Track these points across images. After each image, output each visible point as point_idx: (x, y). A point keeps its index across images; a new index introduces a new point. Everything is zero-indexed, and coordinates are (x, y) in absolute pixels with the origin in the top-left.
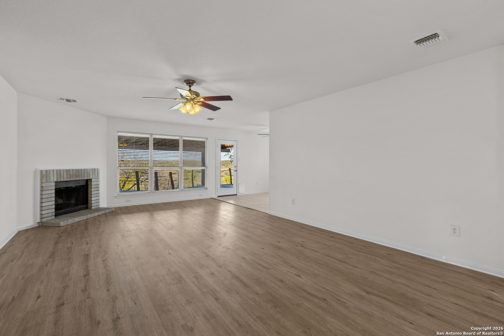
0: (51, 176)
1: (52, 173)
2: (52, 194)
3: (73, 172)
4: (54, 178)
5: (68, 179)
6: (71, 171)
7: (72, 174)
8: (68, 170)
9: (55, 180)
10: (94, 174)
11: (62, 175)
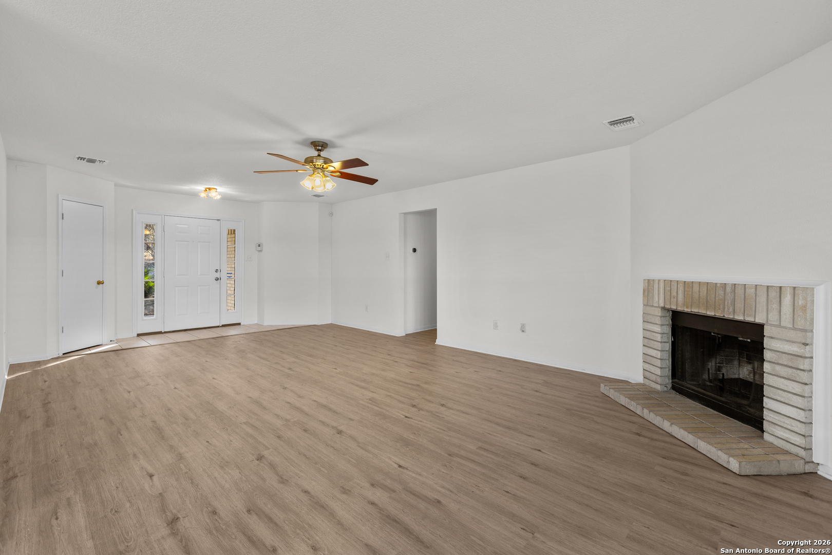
0: (654, 294)
1: (656, 286)
2: (657, 335)
3: (699, 292)
4: (659, 300)
5: (687, 307)
6: (696, 288)
7: (696, 296)
8: (688, 283)
9: (662, 305)
10: (775, 306)
11: (674, 294)
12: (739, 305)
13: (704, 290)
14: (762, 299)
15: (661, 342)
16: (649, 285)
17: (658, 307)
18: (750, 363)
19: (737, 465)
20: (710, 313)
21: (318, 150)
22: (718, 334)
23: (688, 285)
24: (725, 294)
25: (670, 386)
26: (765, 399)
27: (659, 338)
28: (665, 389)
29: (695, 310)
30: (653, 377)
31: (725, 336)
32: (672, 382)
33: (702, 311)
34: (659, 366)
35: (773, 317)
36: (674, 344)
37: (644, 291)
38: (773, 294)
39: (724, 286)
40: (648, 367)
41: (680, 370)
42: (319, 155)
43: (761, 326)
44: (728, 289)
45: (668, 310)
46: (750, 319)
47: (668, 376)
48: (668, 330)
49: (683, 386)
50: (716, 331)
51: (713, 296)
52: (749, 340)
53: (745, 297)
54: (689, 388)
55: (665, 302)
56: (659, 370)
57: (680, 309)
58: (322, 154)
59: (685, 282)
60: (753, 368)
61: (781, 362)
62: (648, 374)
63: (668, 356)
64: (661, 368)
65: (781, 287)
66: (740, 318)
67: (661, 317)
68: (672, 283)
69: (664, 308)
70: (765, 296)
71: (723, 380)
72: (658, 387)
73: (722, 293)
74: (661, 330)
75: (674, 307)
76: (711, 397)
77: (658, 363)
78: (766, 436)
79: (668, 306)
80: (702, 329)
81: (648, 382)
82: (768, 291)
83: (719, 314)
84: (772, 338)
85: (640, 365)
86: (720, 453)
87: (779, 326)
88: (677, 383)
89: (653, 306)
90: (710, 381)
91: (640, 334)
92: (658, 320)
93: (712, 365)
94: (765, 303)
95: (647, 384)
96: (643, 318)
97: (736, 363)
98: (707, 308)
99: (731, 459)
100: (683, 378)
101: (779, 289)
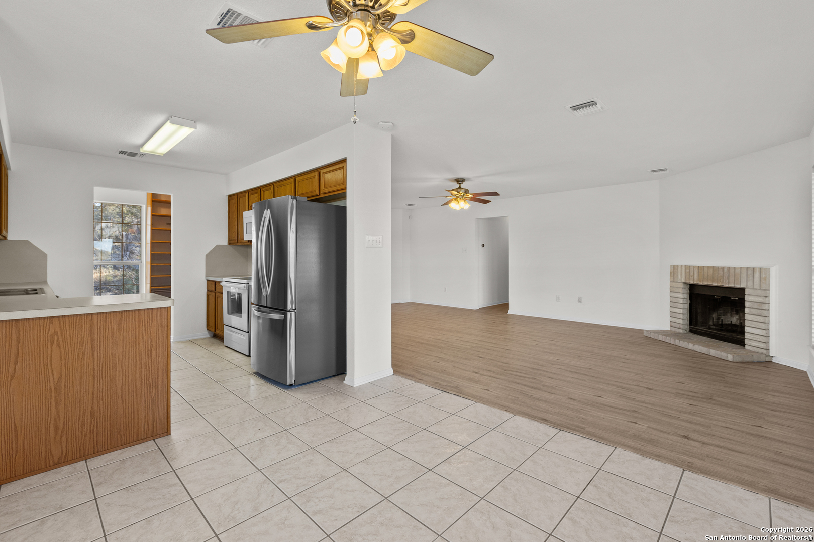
0: (678, 275)
1: (679, 269)
2: (680, 299)
3: (708, 272)
4: (682, 278)
5: (700, 281)
6: (706, 270)
7: (706, 274)
9: (684, 281)
10: (751, 278)
11: (692, 274)
12: (732, 279)
13: (711, 272)
14: (744, 275)
15: (683, 303)
16: (674, 270)
17: (681, 282)
18: (737, 314)
19: (732, 357)
20: (715, 284)
21: (459, 184)
22: (719, 296)
23: (700, 269)
24: (723, 273)
25: (688, 330)
26: (746, 328)
27: (681, 301)
28: (686, 332)
29: (705, 283)
30: (677, 326)
31: (723, 297)
32: (690, 328)
33: (710, 283)
34: (682, 318)
35: (750, 284)
36: (691, 305)
37: (671, 273)
38: (750, 272)
39: (723, 268)
40: (674, 320)
41: (694, 321)
42: (460, 187)
43: (743, 289)
44: (725, 270)
45: (687, 284)
46: (737, 286)
47: (687, 324)
48: (687, 296)
49: (697, 329)
50: (718, 294)
51: (717, 274)
52: (737, 298)
53: (735, 274)
54: (701, 330)
55: (685, 280)
56: (682, 320)
57: (696, 282)
58: (462, 186)
59: (699, 267)
60: (740, 317)
61: (754, 307)
62: (673, 324)
63: (687, 312)
64: (683, 319)
65: (754, 268)
66: (732, 285)
67: (683, 288)
68: (691, 267)
69: (685, 283)
70: (746, 273)
71: (722, 324)
72: (681, 331)
73: (721, 272)
74: (683, 297)
75: (691, 282)
76: (715, 333)
77: (681, 316)
78: (746, 347)
79: (688, 282)
80: (709, 294)
81: (673, 329)
82: (747, 270)
83: (720, 284)
84: (749, 295)
85: (668, 319)
86: (722, 353)
87: (753, 288)
88: (693, 328)
89: (677, 282)
90: (714, 325)
91: (668, 300)
92: (681, 290)
93: (714, 316)
94: (746, 277)
95: (673, 330)
96: (671, 289)
97: (729, 315)
98: (713, 282)
99: (728, 355)
100: (696, 324)
101: (752, 270)
